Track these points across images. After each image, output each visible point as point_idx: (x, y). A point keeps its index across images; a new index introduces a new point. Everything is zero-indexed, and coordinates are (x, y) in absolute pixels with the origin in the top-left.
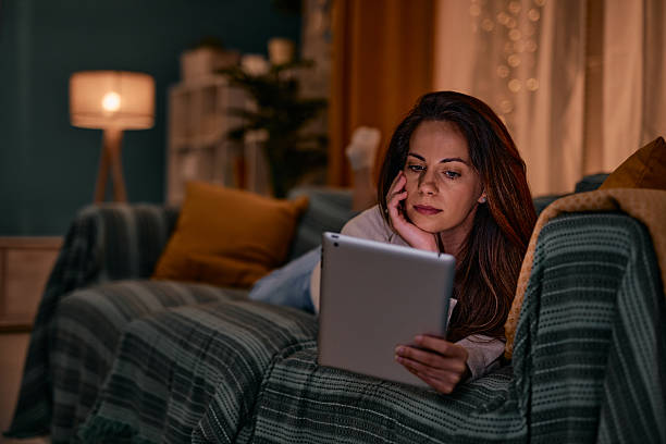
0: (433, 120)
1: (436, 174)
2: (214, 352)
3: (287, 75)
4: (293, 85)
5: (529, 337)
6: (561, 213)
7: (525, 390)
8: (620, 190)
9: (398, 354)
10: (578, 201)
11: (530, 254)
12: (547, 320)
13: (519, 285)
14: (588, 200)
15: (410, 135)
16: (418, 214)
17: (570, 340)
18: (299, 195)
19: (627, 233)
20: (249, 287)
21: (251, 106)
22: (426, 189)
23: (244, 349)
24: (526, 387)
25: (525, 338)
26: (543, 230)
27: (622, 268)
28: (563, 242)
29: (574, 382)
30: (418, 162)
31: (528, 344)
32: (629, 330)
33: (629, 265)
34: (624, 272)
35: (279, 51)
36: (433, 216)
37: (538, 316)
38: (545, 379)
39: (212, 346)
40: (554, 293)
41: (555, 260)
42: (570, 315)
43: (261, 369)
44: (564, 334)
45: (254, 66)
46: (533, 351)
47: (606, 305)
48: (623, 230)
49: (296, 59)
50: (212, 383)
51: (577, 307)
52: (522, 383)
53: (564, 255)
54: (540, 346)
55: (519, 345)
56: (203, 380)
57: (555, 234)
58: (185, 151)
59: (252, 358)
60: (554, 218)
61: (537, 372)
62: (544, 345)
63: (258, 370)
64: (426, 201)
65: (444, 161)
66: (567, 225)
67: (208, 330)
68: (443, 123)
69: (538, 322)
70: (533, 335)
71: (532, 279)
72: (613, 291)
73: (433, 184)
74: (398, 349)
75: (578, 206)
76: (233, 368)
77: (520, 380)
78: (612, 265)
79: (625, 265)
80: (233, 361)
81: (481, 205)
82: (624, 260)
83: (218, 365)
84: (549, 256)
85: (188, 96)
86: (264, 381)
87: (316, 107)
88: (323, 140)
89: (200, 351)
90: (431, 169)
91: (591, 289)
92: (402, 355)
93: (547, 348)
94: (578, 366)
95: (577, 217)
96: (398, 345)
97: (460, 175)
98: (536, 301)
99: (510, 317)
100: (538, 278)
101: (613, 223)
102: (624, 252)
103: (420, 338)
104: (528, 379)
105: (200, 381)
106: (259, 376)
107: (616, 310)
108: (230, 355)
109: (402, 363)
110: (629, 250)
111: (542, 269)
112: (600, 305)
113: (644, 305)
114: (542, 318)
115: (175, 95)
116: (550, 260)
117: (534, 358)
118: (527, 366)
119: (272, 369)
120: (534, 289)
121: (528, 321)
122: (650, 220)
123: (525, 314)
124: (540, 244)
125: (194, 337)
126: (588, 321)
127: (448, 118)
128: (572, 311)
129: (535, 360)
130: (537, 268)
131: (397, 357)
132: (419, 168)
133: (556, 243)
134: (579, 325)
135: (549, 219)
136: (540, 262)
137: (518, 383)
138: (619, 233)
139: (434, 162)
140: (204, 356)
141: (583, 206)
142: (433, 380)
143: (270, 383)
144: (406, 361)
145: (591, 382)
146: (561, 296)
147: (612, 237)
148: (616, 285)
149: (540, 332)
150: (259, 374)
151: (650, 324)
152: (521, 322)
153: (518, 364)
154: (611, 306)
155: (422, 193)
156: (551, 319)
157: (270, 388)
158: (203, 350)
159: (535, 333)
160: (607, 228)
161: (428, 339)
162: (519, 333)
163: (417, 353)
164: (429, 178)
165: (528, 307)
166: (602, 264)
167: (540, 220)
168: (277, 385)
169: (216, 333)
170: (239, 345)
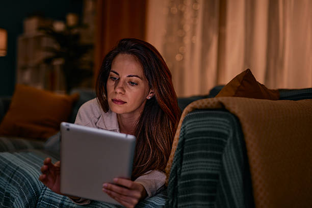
0: (124, 53)
1: (124, 82)
2: (16, 178)
3: (75, 31)
4: (77, 36)
5: (176, 177)
6: (195, 109)
7: (174, 206)
8: (225, 98)
9: (104, 187)
10: (203, 103)
11: (178, 131)
12: (186, 168)
13: (173, 147)
14: (209, 103)
15: (112, 60)
16: (114, 104)
17: (198, 180)
18: (75, 92)
19: (228, 122)
20: (45, 140)
21: (56, 46)
22: (119, 91)
23: (31, 178)
24: (174, 204)
25: (175, 177)
26: (185, 118)
27: (224, 140)
28: (195, 125)
29: (199, 203)
30: (115, 76)
31: (176, 181)
32: (228, 175)
33: (229, 139)
34: (226, 143)
35: (71, 19)
36: (121, 105)
37: (181, 165)
38: (184, 200)
39: (15, 175)
40: (190, 153)
41: (191, 135)
42: (197, 166)
43: (39, 189)
44: (194, 176)
45: (59, 26)
46: (178, 185)
47: (216, 161)
48: (226, 120)
49: (80, 24)
50: (13, 196)
51: (201, 162)
52: (172, 203)
53: (195, 133)
54: (182, 182)
55: (171, 181)
56: (9, 194)
57: (191, 121)
58: (24, 68)
59: (34, 183)
60: (191, 112)
61: (180, 196)
62: (184, 182)
63: (37, 190)
64: (118, 97)
65: (129, 76)
66: (197, 116)
67: (14, 166)
68: (130, 55)
69: (181, 169)
70: (178, 176)
71: (179, 145)
72: (221, 153)
73: (122, 88)
74: (105, 185)
75: (203, 106)
76: (24, 189)
77: (171, 200)
78: (220, 139)
79: (226, 139)
80: (24, 184)
81: (148, 100)
82: (226, 136)
83: (17, 186)
84: (188, 132)
85: (26, 40)
86: (41, 197)
87: (88, 48)
88: (92, 64)
89: (9, 178)
90: (122, 80)
91: (209, 152)
92: (107, 188)
93: (185, 183)
94: (201, 194)
95: (202, 112)
96: (104, 183)
97: (137, 84)
98: (181, 157)
99: (168, 164)
100: (182, 144)
101: (221, 116)
102: (226, 132)
103: (116, 179)
104: (175, 200)
105: (8, 194)
106: (38, 194)
107: (222, 163)
108: (23, 181)
109: (107, 192)
110: (229, 131)
111: (184, 139)
112: (213, 161)
113: (236, 161)
114: (183, 166)
115: (20, 39)
116: (188, 134)
117: (179, 188)
118: (175, 193)
119: (45, 190)
120: (180, 150)
121: (176, 168)
122: (240, 115)
123: (175, 164)
124: (183, 126)
125: (7, 170)
126: (207, 169)
127: (133, 53)
128: (199, 164)
129: (179, 190)
130: (181, 139)
131: (103, 189)
132: (115, 79)
133: (192, 126)
134: (202, 171)
135: (189, 113)
136: (183, 135)
137: (170, 202)
138: (224, 121)
139: (124, 77)
140: (10, 181)
141: (206, 106)
142: (123, 202)
143: (44, 198)
144: (109, 191)
145: (207, 203)
146: (193, 155)
147: (220, 124)
148: (222, 150)
149: (182, 174)
150: (38, 192)
151: (239, 172)
152: (173, 168)
153: (170, 191)
154: (219, 161)
155: (116, 93)
156: (188, 167)
157: (43, 200)
158: (10, 178)
159: (180, 175)
160: (218, 119)
161: (120, 179)
162: (171, 175)
163: (115, 187)
164: (120, 84)
165: (177, 160)
166: (215, 138)
167: (184, 113)
168: (47, 199)
169: (18, 168)
170: (29, 176)
